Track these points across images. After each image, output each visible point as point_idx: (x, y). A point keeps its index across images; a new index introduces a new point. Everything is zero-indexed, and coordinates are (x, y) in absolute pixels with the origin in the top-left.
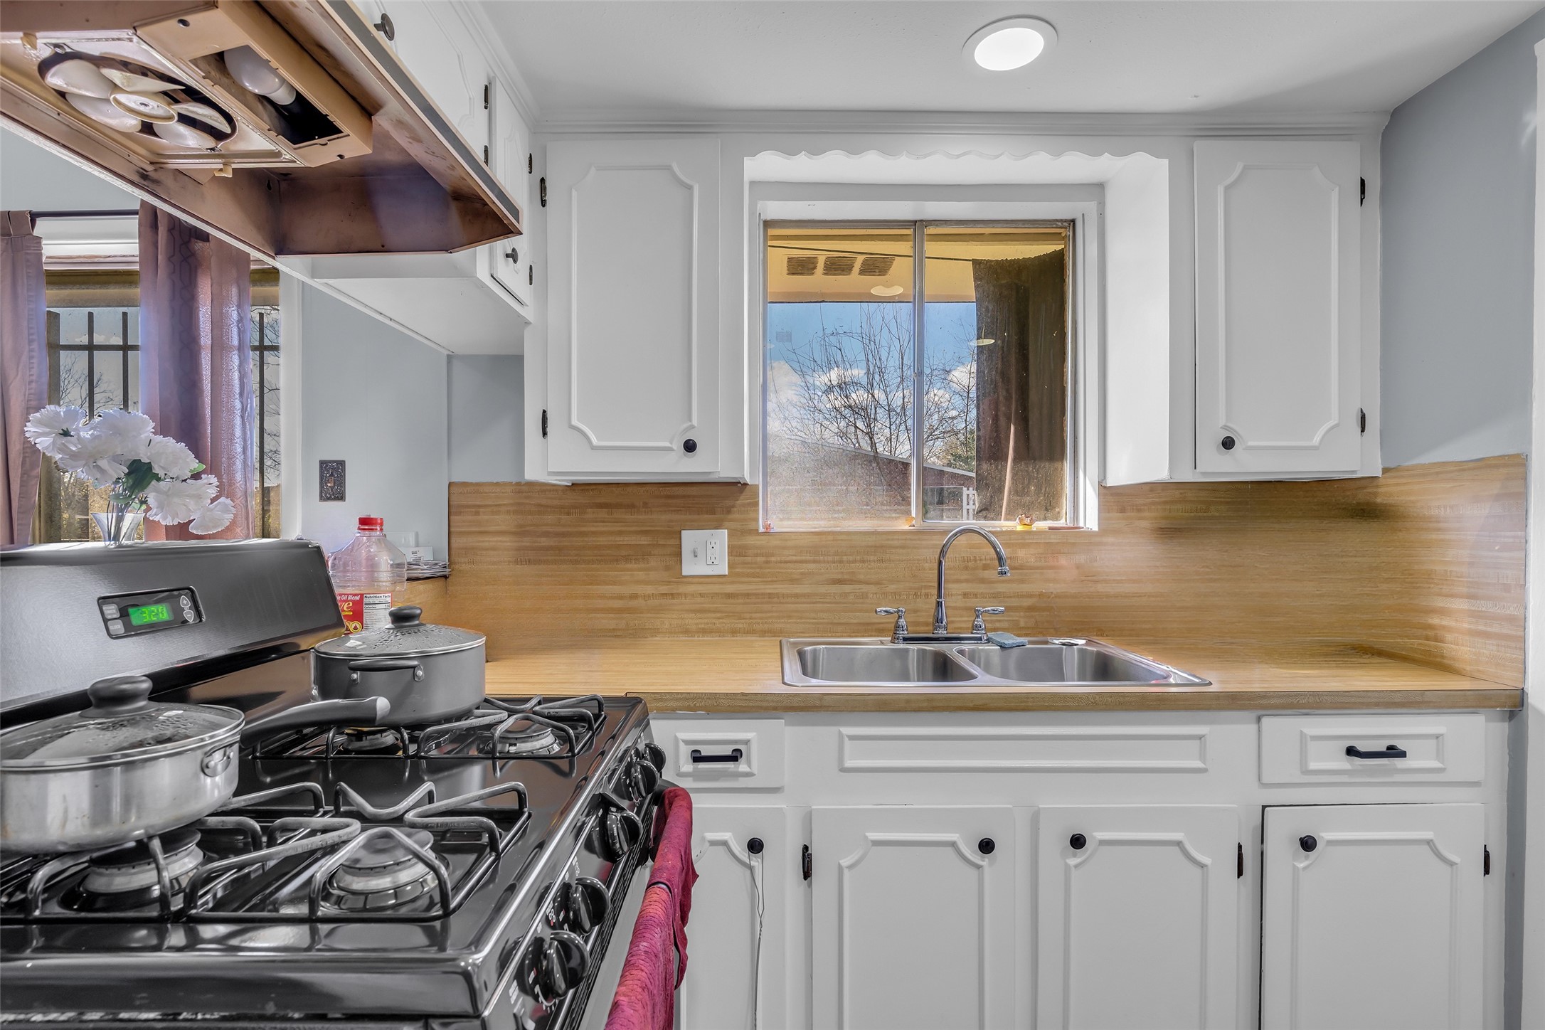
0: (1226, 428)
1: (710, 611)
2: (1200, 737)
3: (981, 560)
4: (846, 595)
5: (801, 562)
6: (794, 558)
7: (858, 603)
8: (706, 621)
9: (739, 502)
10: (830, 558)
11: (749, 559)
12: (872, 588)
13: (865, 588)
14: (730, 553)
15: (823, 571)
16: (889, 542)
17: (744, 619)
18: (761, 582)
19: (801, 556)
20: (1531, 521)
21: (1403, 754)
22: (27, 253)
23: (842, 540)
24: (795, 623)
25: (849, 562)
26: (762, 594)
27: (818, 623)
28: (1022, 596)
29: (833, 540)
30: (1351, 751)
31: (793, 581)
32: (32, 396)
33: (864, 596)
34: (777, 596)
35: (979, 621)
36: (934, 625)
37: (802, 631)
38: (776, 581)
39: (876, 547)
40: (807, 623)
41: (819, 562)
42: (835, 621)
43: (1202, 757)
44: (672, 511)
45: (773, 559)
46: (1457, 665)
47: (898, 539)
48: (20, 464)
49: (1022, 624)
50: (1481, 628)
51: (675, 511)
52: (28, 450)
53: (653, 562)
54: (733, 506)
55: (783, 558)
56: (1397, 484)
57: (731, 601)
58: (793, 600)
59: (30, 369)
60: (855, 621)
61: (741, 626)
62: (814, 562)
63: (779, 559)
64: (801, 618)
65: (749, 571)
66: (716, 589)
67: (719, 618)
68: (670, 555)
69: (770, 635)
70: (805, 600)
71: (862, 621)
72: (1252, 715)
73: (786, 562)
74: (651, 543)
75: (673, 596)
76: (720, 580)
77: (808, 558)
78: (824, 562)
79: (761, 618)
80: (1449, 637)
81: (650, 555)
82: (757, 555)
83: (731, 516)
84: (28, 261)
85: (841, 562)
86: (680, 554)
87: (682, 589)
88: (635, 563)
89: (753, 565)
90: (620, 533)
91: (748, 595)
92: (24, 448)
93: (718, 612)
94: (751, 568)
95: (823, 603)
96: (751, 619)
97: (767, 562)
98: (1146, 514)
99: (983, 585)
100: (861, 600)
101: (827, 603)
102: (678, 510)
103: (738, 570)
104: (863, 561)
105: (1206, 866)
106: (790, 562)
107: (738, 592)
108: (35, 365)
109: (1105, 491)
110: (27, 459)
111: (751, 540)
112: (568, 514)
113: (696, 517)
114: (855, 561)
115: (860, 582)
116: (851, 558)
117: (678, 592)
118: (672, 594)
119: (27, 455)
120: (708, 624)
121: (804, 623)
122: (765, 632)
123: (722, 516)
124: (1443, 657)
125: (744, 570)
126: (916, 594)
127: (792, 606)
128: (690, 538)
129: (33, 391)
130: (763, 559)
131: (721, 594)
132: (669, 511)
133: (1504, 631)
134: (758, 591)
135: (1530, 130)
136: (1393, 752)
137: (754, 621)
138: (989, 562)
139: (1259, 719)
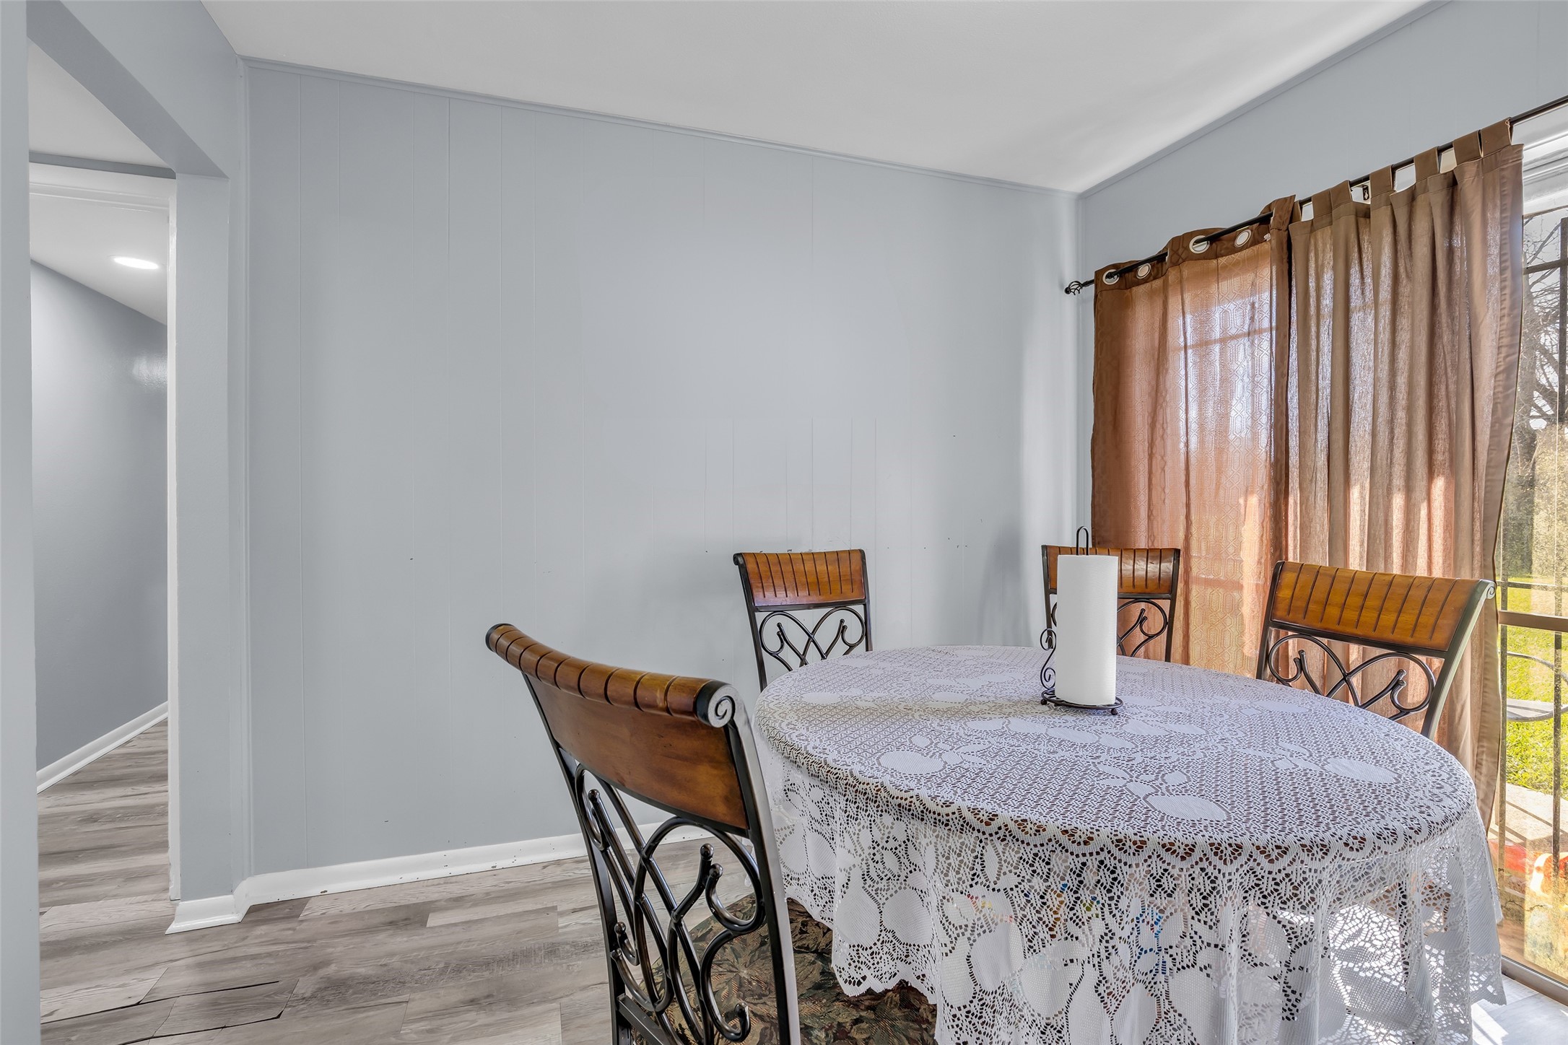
22: (1503, 169)
32: (1504, 332)
48: (1491, 410)
52: (1500, 395)
59: (1502, 301)
84: (1503, 177)
92: (1494, 394)
108: (1507, 297)
110: (1499, 406)
119: (1499, 401)
129: (1504, 327)
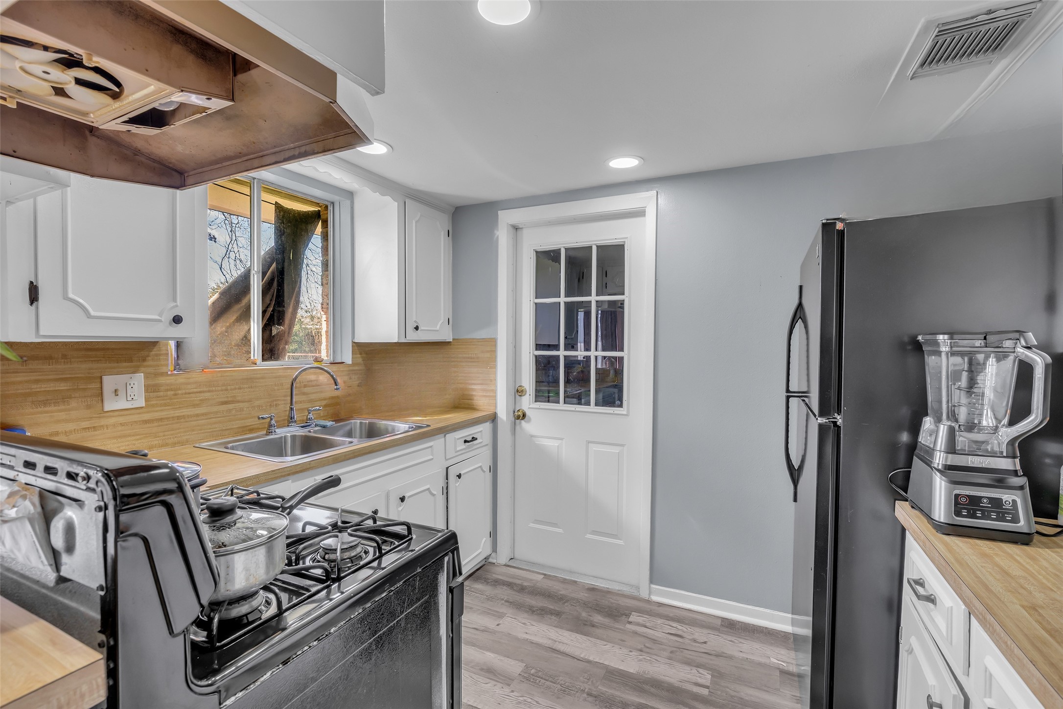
0: (415, 322)
1: (130, 436)
2: (431, 447)
3: (303, 382)
4: (230, 411)
5: (200, 392)
6: (195, 390)
7: (237, 415)
8: (127, 443)
9: (153, 353)
10: (220, 388)
11: (161, 394)
12: (246, 405)
13: (241, 405)
14: (146, 391)
15: (215, 397)
16: (255, 376)
17: (158, 437)
18: (172, 409)
19: (200, 388)
21: (476, 439)
23: (227, 376)
24: (197, 434)
25: (231, 390)
26: (173, 417)
27: (212, 432)
28: (322, 400)
29: (221, 377)
30: (466, 441)
31: (195, 406)
33: (241, 410)
34: (184, 417)
35: (311, 416)
36: (288, 421)
37: (202, 438)
38: (182, 407)
39: (247, 379)
40: (206, 432)
41: (212, 391)
42: (224, 428)
43: (432, 454)
44: (92, 361)
45: (180, 392)
46: (478, 408)
47: (260, 373)
49: (322, 415)
50: (484, 394)
51: (95, 361)
53: (74, 404)
54: (148, 356)
55: (187, 391)
56: (458, 345)
57: (148, 425)
58: (195, 418)
60: (237, 426)
61: (156, 442)
62: (209, 391)
63: (184, 391)
64: (201, 430)
65: (161, 402)
66: (136, 418)
67: (138, 440)
68: (91, 396)
69: (179, 445)
70: (202, 418)
71: (240, 426)
72: (443, 435)
73: (190, 393)
74: (71, 388)
75: (95, 428)
76: (138, 411)
77: (205, 389)
78: (216, 391)
79: (172, 435)
80: (475, 398)
81: (70, 397)
82: (167, 390)
83: (145, 364)
85: (227, 390)
86: (102, 394)
87: (103, 422)
88: (55, 406)
89: (165, 398)
90: (37, 381)
91: (161, 419)
93: (137, 435)
94: (163, 400)
95: (215, 418)
96: (164, 436)
97: (175, 395)
99: (304, 396)
100: (240, 413)
101: (218, 417)
102: (98, 360)
103: (152, 402)
104: (240, 388)
105: (435, 495)
106: (192, 393)
107: (153, 418)
109: (354, 344)
111: (162, 380)
113: (116, 365)
114: (235, 389)
115: (239, 402)
116: (233, 387)
117: (99, 425)
118: (94, 427)
120: (128, 445)
121: (203, 433)
122: (175, 444)
123: (138, 363)
124: (473, 405)
125: (158, 402)
126: (271, 405)
127: (196, 422)
128: (110, 382)
130: (172, 393)
131: (140, 421)
132: (89, 361)
133: (491, 394)
134: (169, 416)
135: (496, 236)
136: (474, 439)
137: (167, 437)
138: (306, 383)
139: (445, 436)
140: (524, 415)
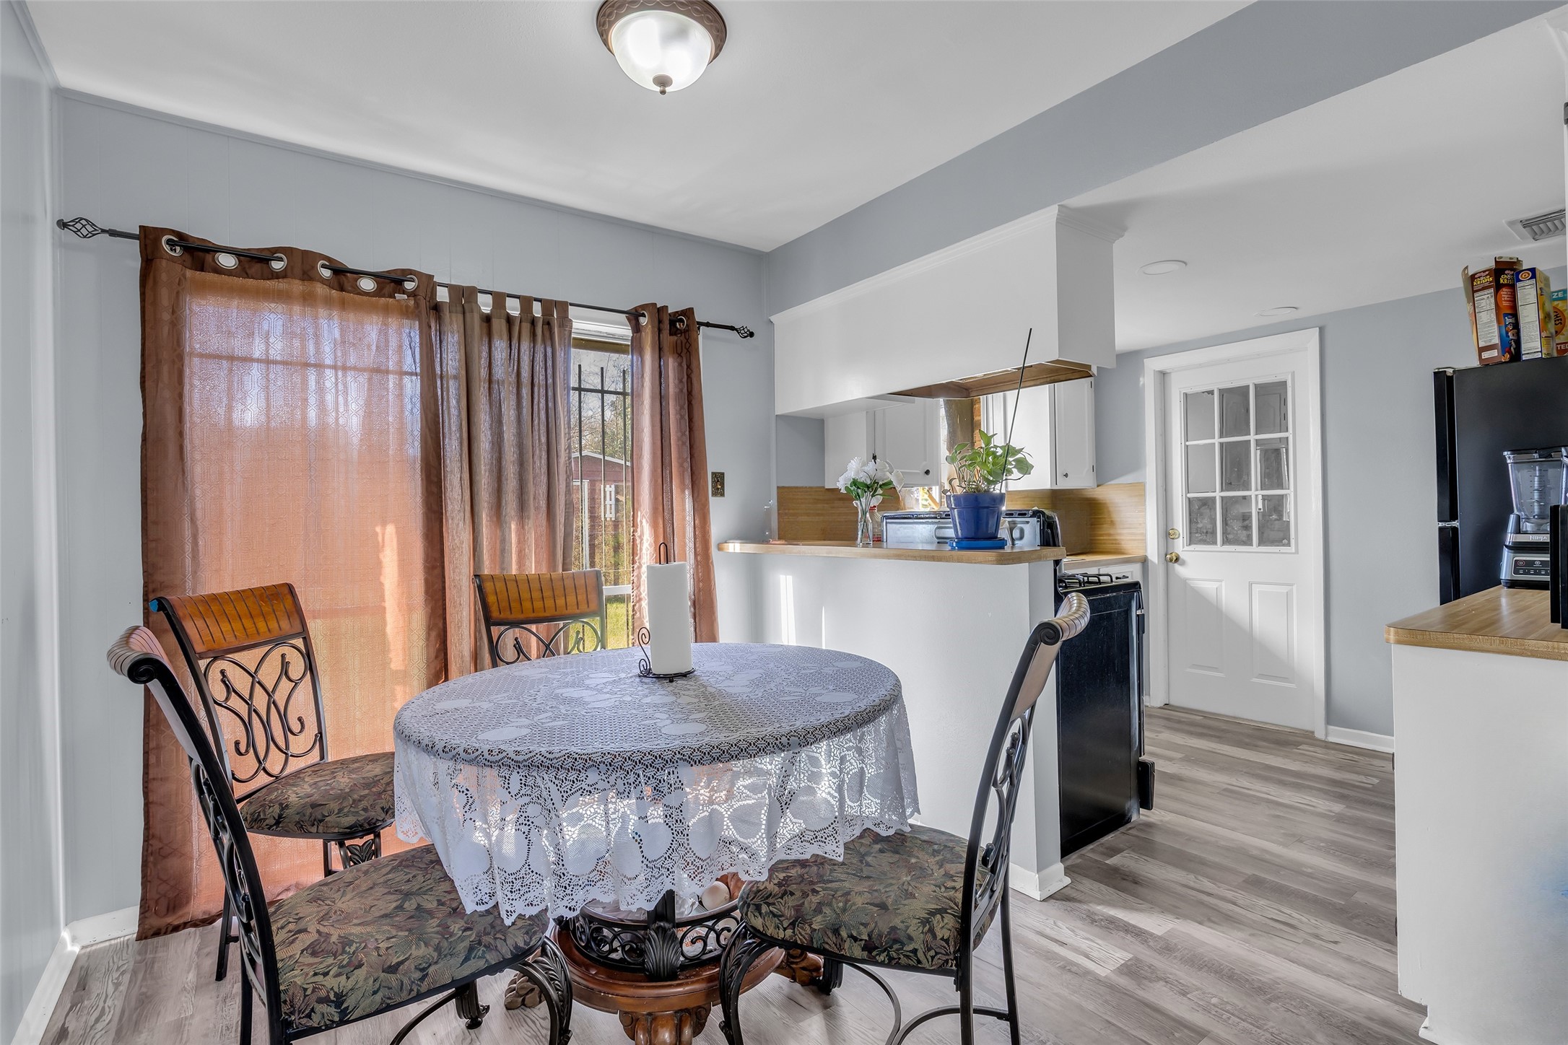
20: (1147, 503)
46: (1129, 553)
50: (1133, 538)
98: (1018, 503)
112: (827, 504)
133: (1141, 539)
140: (1177, 560)
